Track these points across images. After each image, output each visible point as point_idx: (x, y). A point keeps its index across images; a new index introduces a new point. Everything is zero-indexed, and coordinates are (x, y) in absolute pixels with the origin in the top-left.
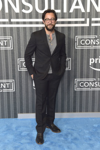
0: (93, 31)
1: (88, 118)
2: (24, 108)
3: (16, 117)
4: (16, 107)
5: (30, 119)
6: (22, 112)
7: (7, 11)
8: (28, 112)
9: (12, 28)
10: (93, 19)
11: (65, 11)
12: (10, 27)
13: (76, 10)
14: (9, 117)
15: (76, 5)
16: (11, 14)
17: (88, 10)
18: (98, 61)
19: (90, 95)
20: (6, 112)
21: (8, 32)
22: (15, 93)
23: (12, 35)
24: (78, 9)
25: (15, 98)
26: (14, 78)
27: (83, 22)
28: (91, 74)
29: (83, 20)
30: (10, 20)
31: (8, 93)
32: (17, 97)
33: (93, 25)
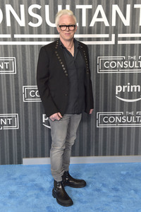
0: (119, 50)
1: (114, 164)
2: (31, 151)
3: (20, 162)
4: (20, 150)
5: (39, 165)
6: (27, 156)
7: (9, 24)
8: (35, 156)
9: (15, 46)
10: (120, 35)
11: (84, 24)
12: (13, 45)
13: (98, 24)
14: (11, 163)
15: (98, 17)
16: (15, 28)
17: (114, 24)
18: (126, 89)
19: (117, 133)
20: (7, 156)
21: (10, 51)
22: (18, 131)
23: (15, 55)
24: (100, 22)
25: (19, 138)
26: (18, 111)
27: (107, 39)
28: (118, 106)
29: (107, 36)
30: (13, 36)
31: (10, 131)
32: (21, 136)
33: (120, 42)
